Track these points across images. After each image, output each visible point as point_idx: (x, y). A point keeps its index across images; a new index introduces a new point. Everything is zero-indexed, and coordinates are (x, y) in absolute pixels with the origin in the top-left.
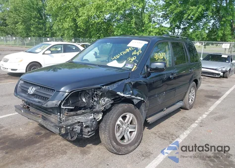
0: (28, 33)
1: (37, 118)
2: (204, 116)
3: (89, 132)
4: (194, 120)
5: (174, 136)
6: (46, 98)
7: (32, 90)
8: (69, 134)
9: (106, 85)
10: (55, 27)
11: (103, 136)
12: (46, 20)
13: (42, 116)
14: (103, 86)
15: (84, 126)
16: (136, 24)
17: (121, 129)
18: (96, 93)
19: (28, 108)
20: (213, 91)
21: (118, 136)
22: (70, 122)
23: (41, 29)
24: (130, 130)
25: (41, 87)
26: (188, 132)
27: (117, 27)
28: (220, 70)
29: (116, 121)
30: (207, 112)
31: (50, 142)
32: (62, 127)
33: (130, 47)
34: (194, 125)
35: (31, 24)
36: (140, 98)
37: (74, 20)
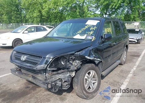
0: (10, 21)
1: (28, 77)
2: (135, 69)
3: (66, 85)
4: (129, 72)
5: (119, 84)
6: (35, 63)
7: (24, 58)
8: (53, 88)
9: (77, 52)
10: (28, 16)
11: (76, 87)
12: (21, 12)
13: (32, 76)
14: (76, 52)
15: (64, 81)
16: (79, 12)
17: (88, 81)
18: (71, 57)
19: (20, 70)
20: (134, 52)
21: (86, 86)
22: (54, 79)
23: (18, 18)
24: (93, 82)
25: (30, 55)
26: (127, 80)
27: (67, 15)
28: (135, 39)
29: (84, 76)
30: (135, 66)
31: (37, 93)
32: (49, 83)
33: (87, 25)
34: (130, 75)
35: (12, 15)
36: (99, 59)
37: (40, 12)
